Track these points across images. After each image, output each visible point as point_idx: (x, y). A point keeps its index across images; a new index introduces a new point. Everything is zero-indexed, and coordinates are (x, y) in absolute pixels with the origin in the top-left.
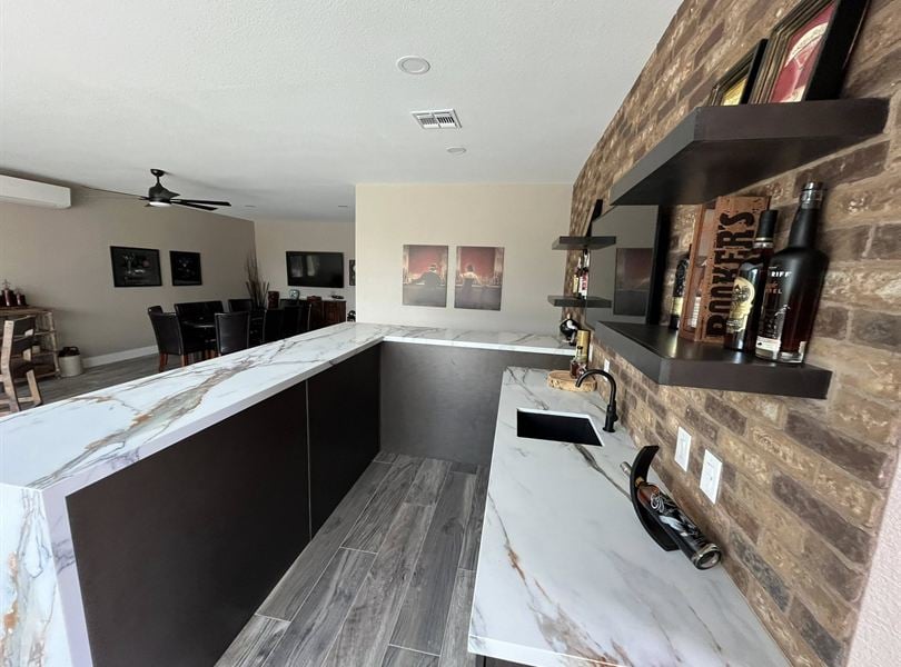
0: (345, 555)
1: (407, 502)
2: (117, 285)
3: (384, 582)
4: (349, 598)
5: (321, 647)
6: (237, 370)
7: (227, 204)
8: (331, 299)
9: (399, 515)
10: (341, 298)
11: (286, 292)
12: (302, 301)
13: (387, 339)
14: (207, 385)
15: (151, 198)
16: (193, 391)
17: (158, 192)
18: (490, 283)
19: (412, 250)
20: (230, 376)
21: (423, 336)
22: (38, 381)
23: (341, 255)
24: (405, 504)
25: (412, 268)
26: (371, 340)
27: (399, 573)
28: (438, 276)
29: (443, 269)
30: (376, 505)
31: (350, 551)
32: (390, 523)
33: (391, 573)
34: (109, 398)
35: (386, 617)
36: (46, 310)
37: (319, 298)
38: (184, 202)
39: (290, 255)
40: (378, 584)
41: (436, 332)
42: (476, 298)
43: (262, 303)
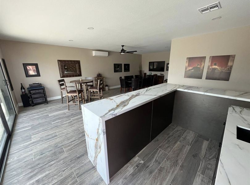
0: (159, 150)
1: (180, 142)
2: (115, 72)
3: (170, 164)
4: (159, 163)
5: (151, 173)
6: (136, 95)
7: (136, 51)
8: (160, 75)
9: (176, 145)
10: (163, 74)
11: (148, 73)
12: (152, 76)
13: (178, 89)
14: (130, 99)
15: (121, 52)
16: (127, 100)
17: (123, 51)
18: (225, 70)
19: (190, 60)
20: (135, 97)
21: (191, 90)
22: (102, 91)
23: (164, 62)
24: (179, 142)
25: (189, 66)
26: (172, 90)
27: (175, 163)
28: (199, 68)
29: (202, 65)
30: (169, 139)
31: (160, 150)
32: (173, 146)
33: (173, 162)
34: (112, 99)
35: (170, 175)
36: (104, 77)
37: (157, 75)
38: (128, 52)
39: (150, 63)
40: (168, 163)
41: (197, 88)
42: (217, 76)
43: (142, 76)
